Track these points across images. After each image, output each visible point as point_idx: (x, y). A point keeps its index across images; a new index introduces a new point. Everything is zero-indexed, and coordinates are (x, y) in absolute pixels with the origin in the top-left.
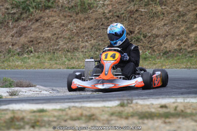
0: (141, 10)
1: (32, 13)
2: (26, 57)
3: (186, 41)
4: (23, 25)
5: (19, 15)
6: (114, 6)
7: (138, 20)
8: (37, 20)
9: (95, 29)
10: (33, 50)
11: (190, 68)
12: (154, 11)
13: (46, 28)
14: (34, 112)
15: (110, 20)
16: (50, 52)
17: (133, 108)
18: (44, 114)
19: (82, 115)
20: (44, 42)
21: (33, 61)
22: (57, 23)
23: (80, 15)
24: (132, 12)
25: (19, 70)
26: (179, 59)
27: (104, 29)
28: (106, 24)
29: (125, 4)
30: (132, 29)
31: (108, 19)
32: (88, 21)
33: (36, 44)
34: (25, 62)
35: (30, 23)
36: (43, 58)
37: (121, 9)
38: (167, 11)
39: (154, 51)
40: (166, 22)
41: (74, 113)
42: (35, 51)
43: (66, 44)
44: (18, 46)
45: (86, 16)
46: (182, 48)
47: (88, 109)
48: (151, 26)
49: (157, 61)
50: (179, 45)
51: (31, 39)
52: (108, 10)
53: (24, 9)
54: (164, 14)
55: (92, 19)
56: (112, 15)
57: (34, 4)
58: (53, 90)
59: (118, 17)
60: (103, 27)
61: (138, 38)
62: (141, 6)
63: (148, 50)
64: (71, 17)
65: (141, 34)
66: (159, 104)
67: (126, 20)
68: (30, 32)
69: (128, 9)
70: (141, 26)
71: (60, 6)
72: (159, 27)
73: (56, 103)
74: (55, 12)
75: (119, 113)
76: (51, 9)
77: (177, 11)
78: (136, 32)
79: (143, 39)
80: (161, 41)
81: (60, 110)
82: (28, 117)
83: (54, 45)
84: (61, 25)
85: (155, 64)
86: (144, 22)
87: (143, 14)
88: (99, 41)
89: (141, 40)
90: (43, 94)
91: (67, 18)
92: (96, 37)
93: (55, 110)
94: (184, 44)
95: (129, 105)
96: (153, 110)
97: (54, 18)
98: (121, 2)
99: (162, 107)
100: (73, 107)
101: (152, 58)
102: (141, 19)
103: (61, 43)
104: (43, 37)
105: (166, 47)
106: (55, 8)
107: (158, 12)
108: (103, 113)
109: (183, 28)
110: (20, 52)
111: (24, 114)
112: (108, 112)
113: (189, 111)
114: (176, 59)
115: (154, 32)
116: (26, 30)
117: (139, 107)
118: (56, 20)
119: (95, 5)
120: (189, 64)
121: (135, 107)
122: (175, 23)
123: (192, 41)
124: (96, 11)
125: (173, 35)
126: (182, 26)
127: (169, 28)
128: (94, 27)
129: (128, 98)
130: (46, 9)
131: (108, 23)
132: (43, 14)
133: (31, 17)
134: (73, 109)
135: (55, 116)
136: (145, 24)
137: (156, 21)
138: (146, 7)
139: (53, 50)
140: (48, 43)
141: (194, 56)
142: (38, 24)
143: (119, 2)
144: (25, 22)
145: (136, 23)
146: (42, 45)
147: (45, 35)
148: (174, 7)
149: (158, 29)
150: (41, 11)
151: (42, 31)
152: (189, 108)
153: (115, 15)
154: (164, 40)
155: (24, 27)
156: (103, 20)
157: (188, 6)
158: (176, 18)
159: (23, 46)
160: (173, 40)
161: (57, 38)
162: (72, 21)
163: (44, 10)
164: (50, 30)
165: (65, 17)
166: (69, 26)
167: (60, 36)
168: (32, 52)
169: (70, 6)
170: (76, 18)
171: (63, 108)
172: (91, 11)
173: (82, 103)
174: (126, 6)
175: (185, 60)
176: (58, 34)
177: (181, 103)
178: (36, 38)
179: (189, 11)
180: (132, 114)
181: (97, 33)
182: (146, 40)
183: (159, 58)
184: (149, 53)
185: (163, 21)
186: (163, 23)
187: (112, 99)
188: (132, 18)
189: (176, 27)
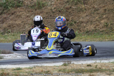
0: (73, 7)
1: (10, 10)
2: (6, 35)
3: (99, 25)
4: (4, 17)
5: (2, 11)
6: (57, 5)
7: (71, 13)
8: (12, 14)
9: (46, 19)
10: (10, 31)
11: (102, 41)
12: (80, 8)
13: (17, 18)
14: (14, 70)
15: (55, 13)
16: (20, 32)
17: (71, 67)
18: (20, 71)
19: (42, 71)
20: (17, 26)
21: (10, 38)
22: (24, 15)
23: (38, 10)
24: (67, 9)
25: (3, 43)
26: (95, 36)
27: (51, 18)
28: (52, 15)
29: (63, 4)
30: (68, 18)
31: (54, 13)
32: (42, 14)
33: (12, 27)
34: (6, 38)
35: (9, 16)
36: (17, 36)
37: (61, 7)
38: (88, 8)
39: (81, 31)
40: (87, 14)
41: (38, 70)
42: (12, 32)
43: (30, 27)
44: (2, 29)
45: (41, 11)
46: (96, 29)
47: (45, 68)
48: (78, 16)
49: (83, 36)
50: (95, 27)
51: (9, 25)
52: (54, 7)
53: (5, 7)
54: (86, 9)
55: (45, 13)
56: (56, 10)
57: (11, 4)
58: (23, 55)
59: (60, 11)
60: (51, 17)
61: (72, 24)
62: (73, 5)
63: (77, 30)
64: (32, 11)
65: (73, 21)
66: (86, 64)
67: (64, 13)
68: (9, 21)
69: (65, 7)
70: (73, 17)
71: (26, 5)
72: (83, 17)
73: (27, 64)
74: (23, 9)
75: (64, 70)
76: (21, 7)
77: (93, 8)
78: (70, 20)
79: (74, 24)
80: (85, 25)
81: (29, 68)
82: (11, 73)
83: (23, 28)
84: (26, 16)
85: (81, 39)
86: (75, 14)
87: (74, 9)
88: (49, 25)
89: (73, 24)
90: (18, 58)
91: (30, 13)
92: (47, 23)
93: (26, 68)
94: (98, 27)
95: (69, 65)
96: (83, 68)
97: (23, 13)
98: (61, 3)
99: (88, 66)
100: (37, 66)
101: (79, 35)
102: (73, 13)
103: (27, 27)
104: (16, 24)
105: (87, 29)
106: (23, 6)
107: (83, 8)
108: (55, 70)
109: (97, 18)
110: (3, 32)
111: (9, 71)
112: (57, 69)
113: (104, 68)
114: (93, 35)
115: (80, 20)
116: (6, 19)
117: (75, 66)
118: (23, 14)
119: (46, 5)
120: (101, 38)
121: (72, 66)
122: (93, 14)
123: (103, 25)
124: (47, 8)
125: (91, 22)
126: (97, 16)
127: (89, 17)
128: (46, 18)
129: (68, 60)
130: (18, 7)
131: (54, 15)
132: (16, 10)
133: (9, 12)
134: (36, 67)
135: (26, 72)
136: (75, 16)
137: (82, 14)
138: (76, 5)
139: (22, 31)
140: (19, 27)
141: (104, 34)
142: (13, 16)
143: (60, 3)
144: (6, 15)
145: (70, 15)
146: (16, 28)
147: (17, 22)
148: (92, 5)
149: (83, 18)
150: (15, 8)
151: (16, 20)
152: (104, 66)
153: (58, 10)
154: (87, 25)
155: (5, 18)
156: (51, 13)
157: (100, 5)
158: (93, 12)
159: (4, 29)
160: (91, 24)
161: (24, 24)
162: (33, 14)
163: (17, 8)
164: (20, 19)
165: (29, 12)
166: (31, 17)
167: (26, 23)
168: (10, 32)
169: (32, 5)
170: (35, 12)
171: (31, 67)
172: (44, 8)
173: (42, 64)
174: (64, 5)
175: (98, 36)
176: (25, 22)
177: (99, 63)
178: (12, 24)
179: (101, 8)
180: (71, 70)
181: (48, 21)
182: (76, 25)
183: (84, 35)
184: (78, 32)
185: (86, 13)
186: (86, 15)
187: (59, 61)
188: (68, 12)
189: (93, 17)
